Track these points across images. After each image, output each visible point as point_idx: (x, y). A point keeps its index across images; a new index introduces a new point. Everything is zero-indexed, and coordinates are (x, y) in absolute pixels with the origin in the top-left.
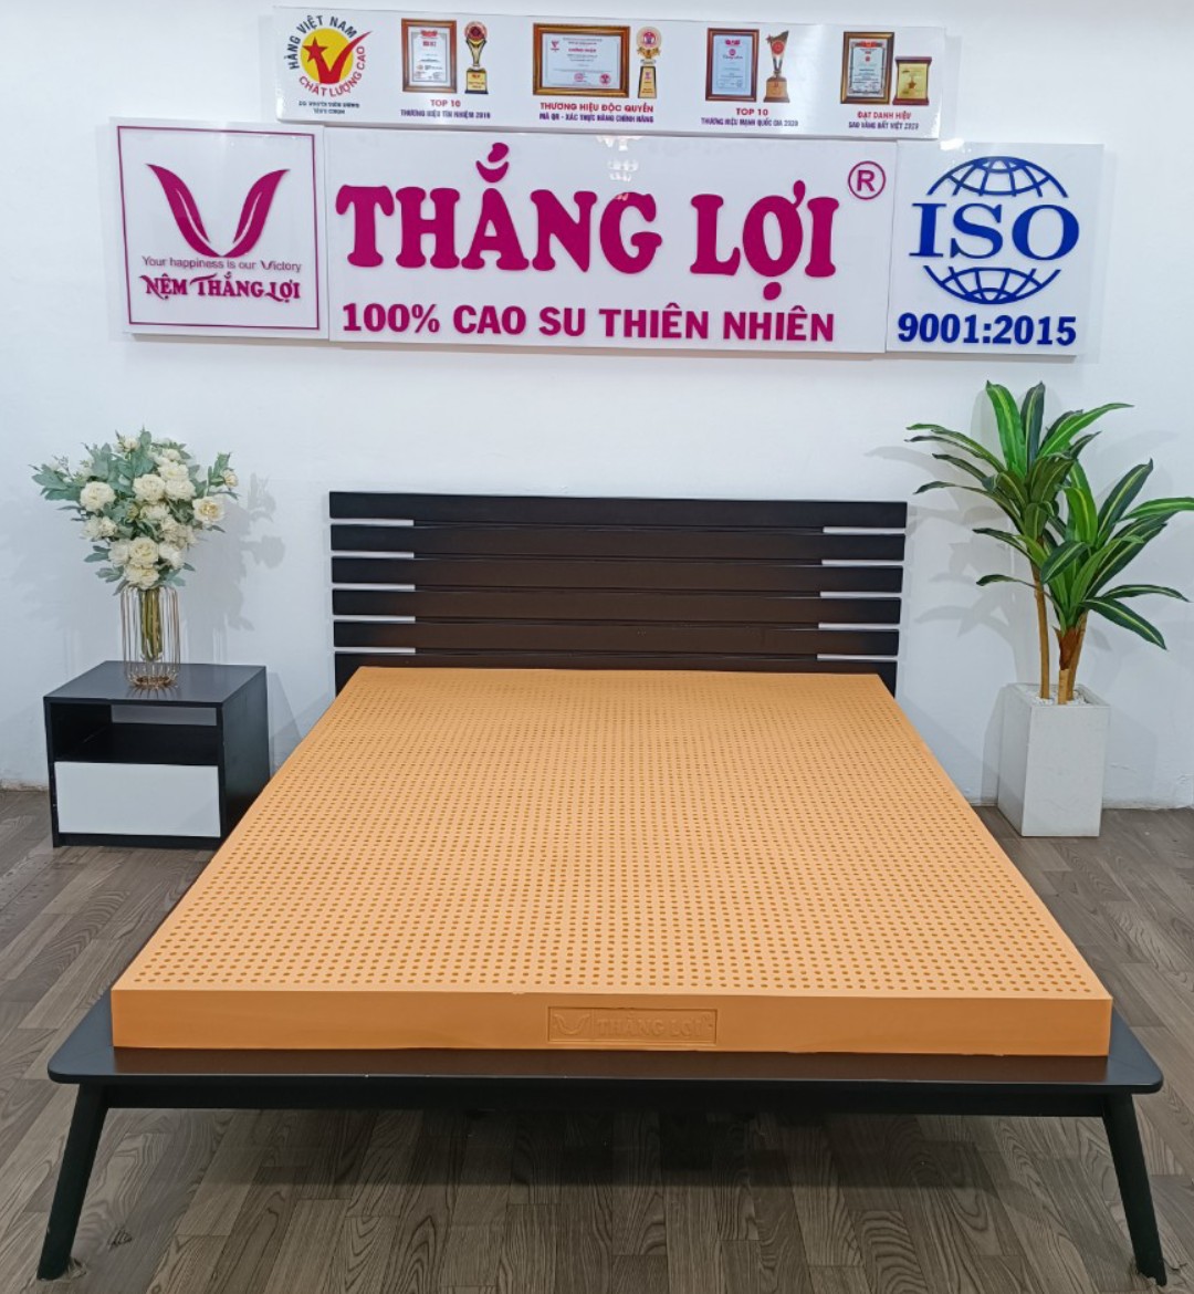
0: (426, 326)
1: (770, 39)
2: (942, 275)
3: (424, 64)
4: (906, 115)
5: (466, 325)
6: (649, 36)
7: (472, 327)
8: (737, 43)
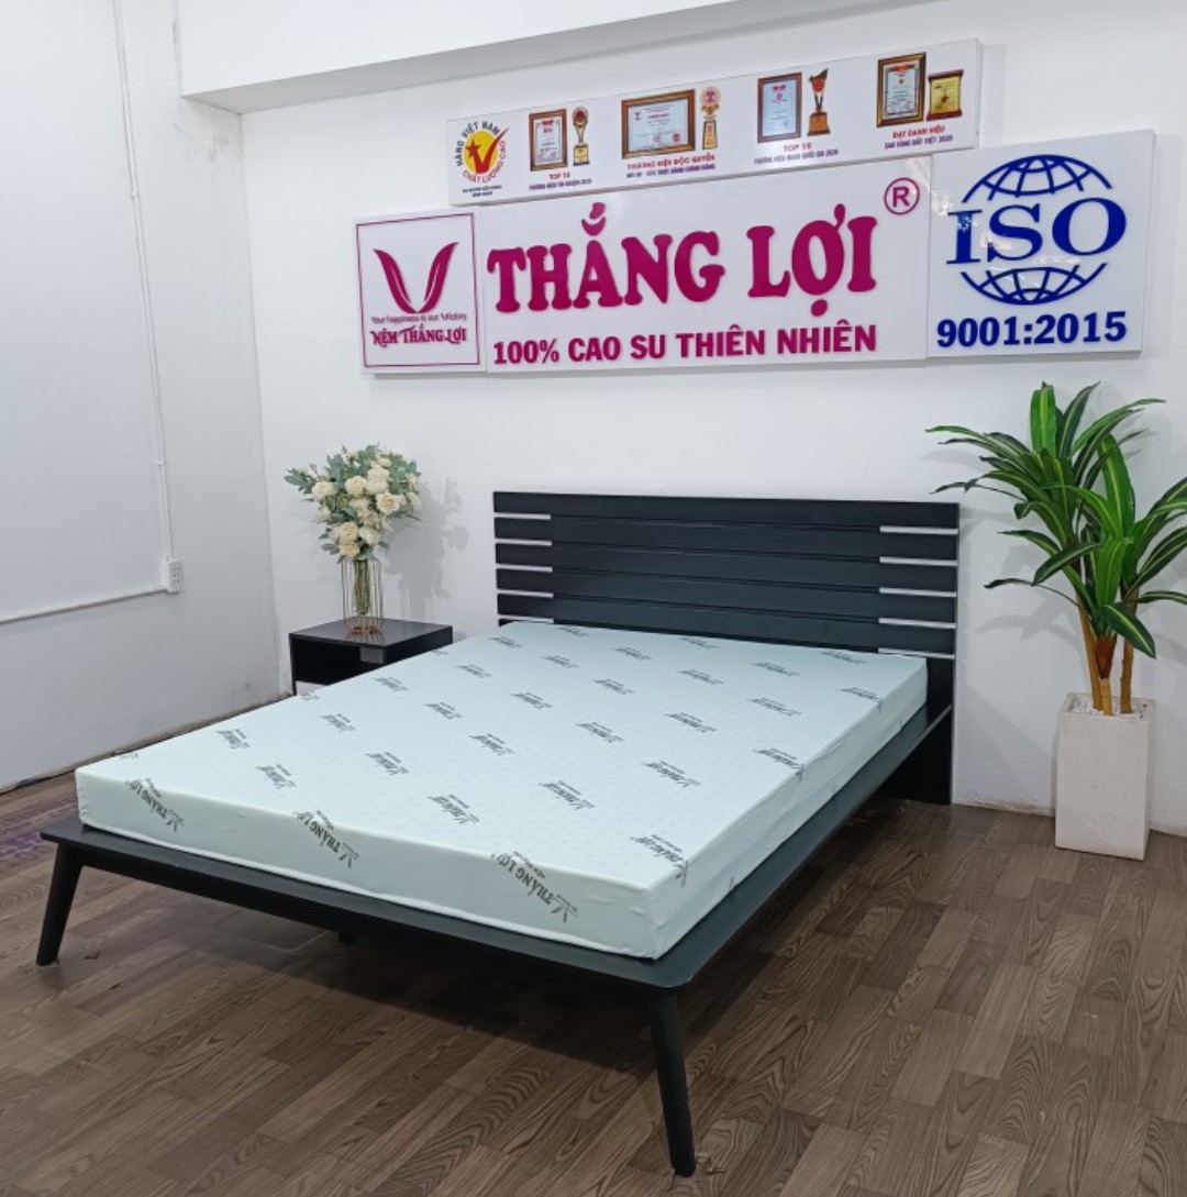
0: (549, 357)
1: (812, 79)
2: (980, 279)
3: (545, 147)
4: (938, 129)
5: (577, 355)
6: (711, 95)
7: (582, 355)
8: (783, 87)
